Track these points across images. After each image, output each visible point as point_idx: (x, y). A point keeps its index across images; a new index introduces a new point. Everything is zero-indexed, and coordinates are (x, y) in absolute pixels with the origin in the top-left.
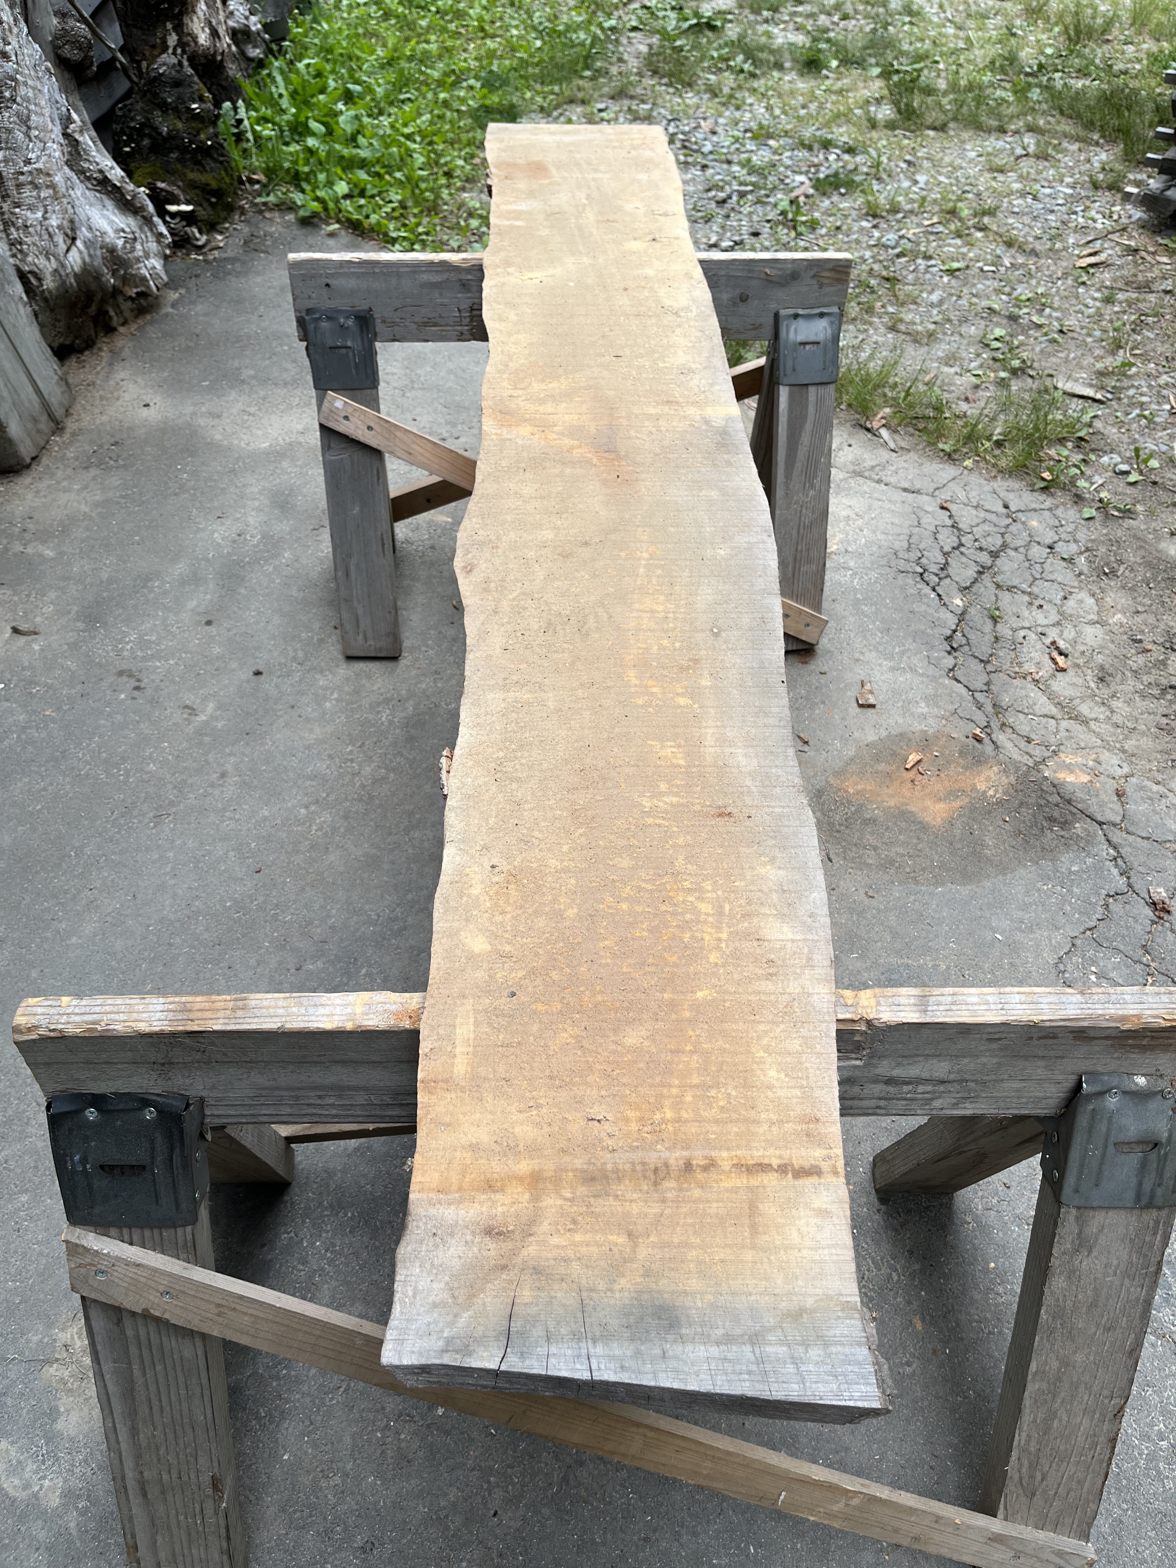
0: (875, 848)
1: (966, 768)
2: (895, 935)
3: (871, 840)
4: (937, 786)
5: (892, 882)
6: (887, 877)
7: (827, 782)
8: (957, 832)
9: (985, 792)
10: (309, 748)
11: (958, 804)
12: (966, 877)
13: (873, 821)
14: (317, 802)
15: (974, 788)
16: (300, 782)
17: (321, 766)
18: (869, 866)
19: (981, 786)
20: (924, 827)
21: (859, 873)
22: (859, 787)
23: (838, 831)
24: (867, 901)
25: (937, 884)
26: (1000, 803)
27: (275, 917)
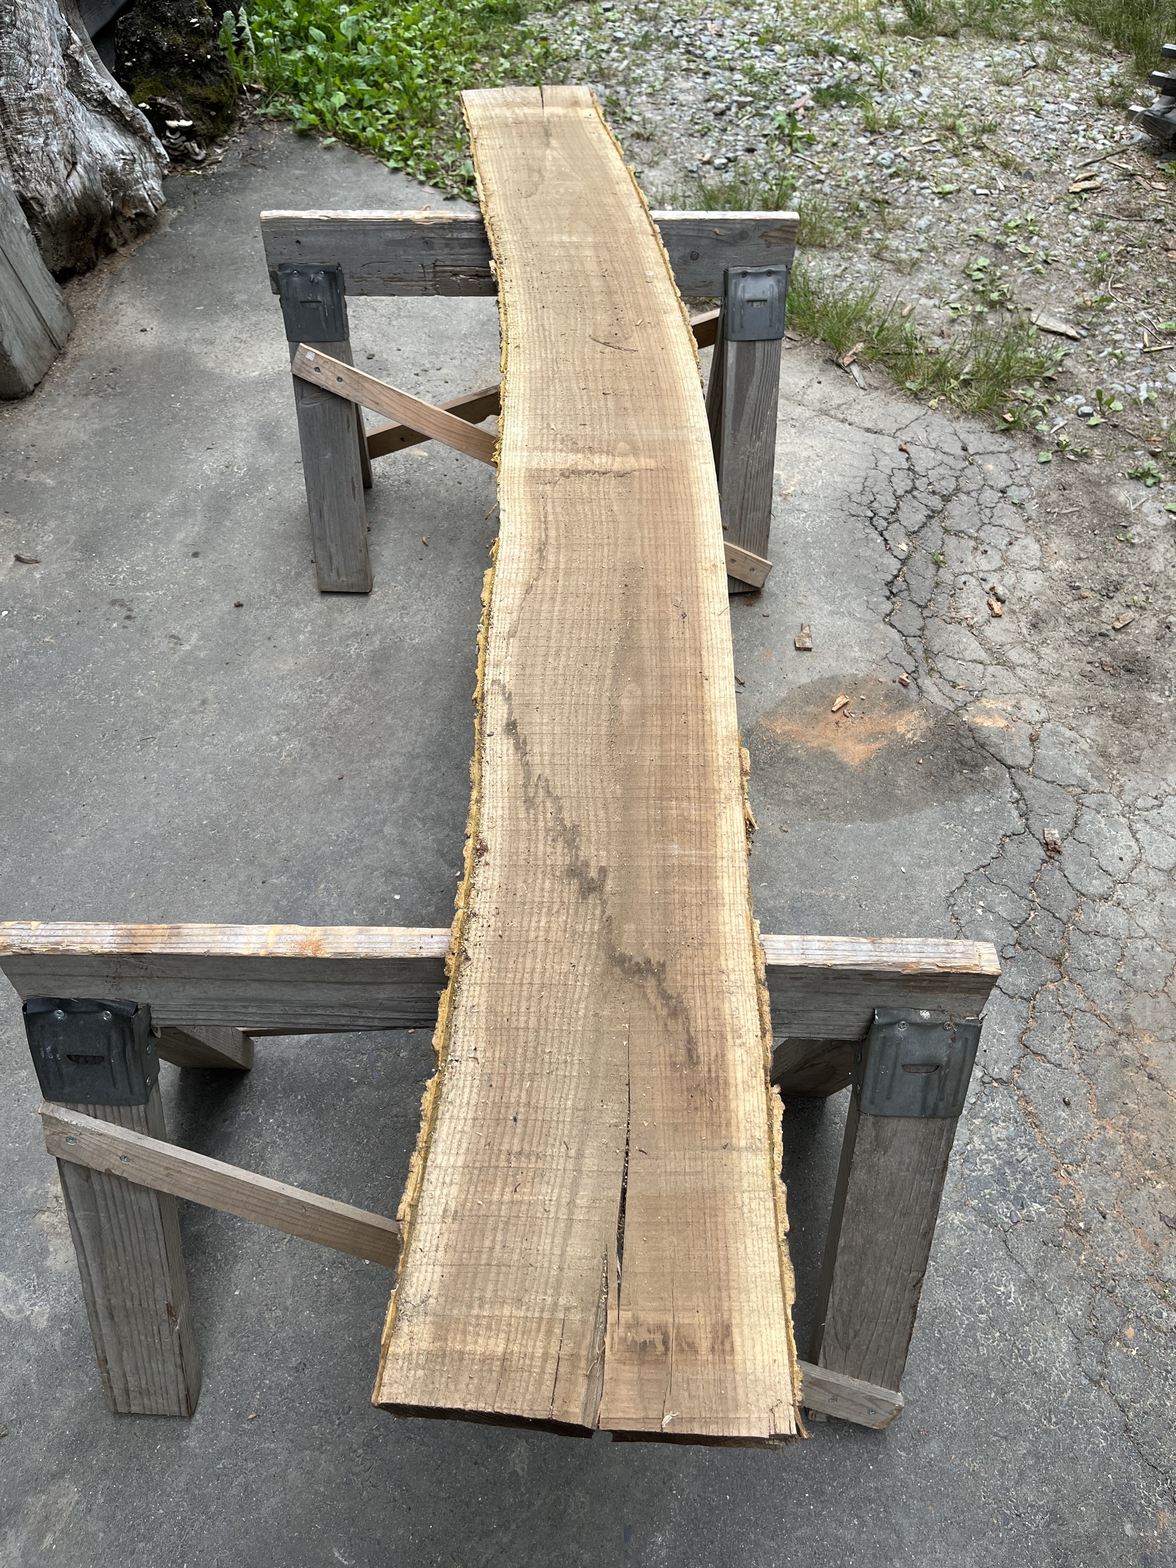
0: (794, 786)
1: (889, 712)
2: (802, 866)
3: (791, 777)
4: (860, 728)
5: (806, 818)
6: (802, 813)
7: (757, 722)
8: (872, 773)
9: (904, 735)
10: (283, 678)
11: (878, 745)
12: (875, 814)
13: (795, 760)
14: (287, 730)
15: (894, 731)
16: (273, 711)
17: (294, 696)
18: (786, 802)
19: (901, 730)
20: (841, 767)
21: (776, 808)
22: (787, 728)
23: (762, 769)
24: (780, 835)
25: (847, 821)
26: (916, 746)
27: (246, 835)
